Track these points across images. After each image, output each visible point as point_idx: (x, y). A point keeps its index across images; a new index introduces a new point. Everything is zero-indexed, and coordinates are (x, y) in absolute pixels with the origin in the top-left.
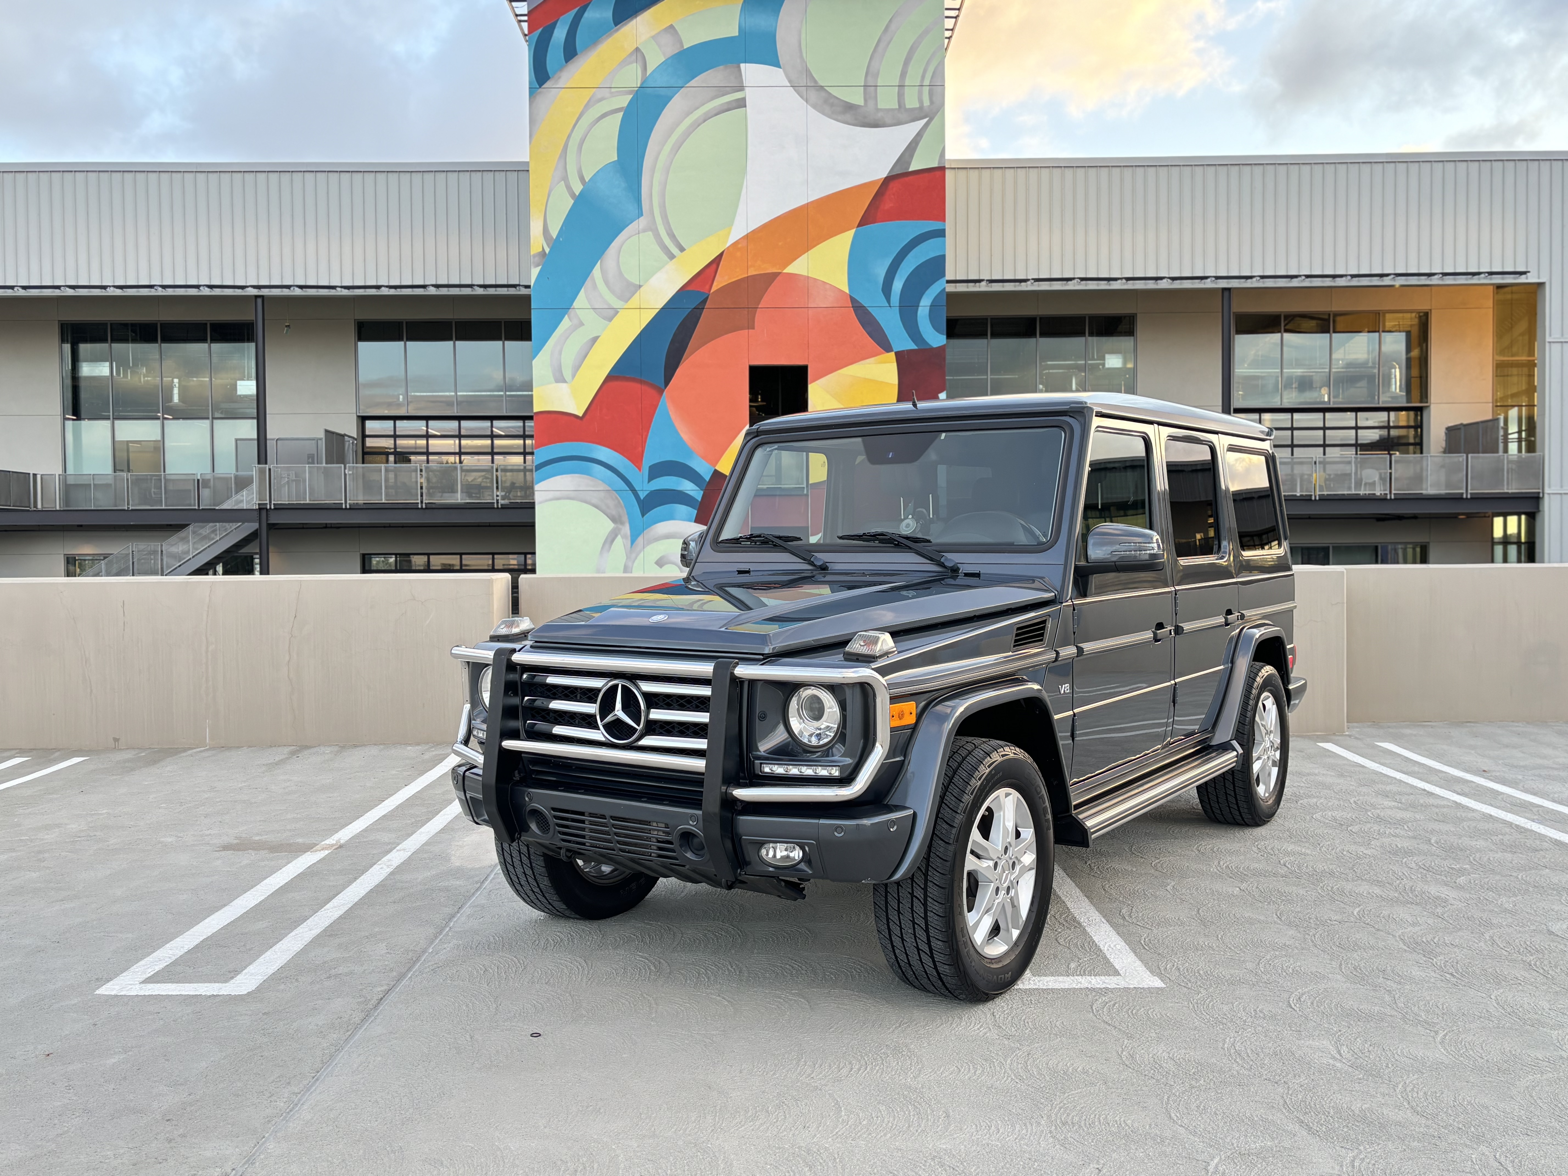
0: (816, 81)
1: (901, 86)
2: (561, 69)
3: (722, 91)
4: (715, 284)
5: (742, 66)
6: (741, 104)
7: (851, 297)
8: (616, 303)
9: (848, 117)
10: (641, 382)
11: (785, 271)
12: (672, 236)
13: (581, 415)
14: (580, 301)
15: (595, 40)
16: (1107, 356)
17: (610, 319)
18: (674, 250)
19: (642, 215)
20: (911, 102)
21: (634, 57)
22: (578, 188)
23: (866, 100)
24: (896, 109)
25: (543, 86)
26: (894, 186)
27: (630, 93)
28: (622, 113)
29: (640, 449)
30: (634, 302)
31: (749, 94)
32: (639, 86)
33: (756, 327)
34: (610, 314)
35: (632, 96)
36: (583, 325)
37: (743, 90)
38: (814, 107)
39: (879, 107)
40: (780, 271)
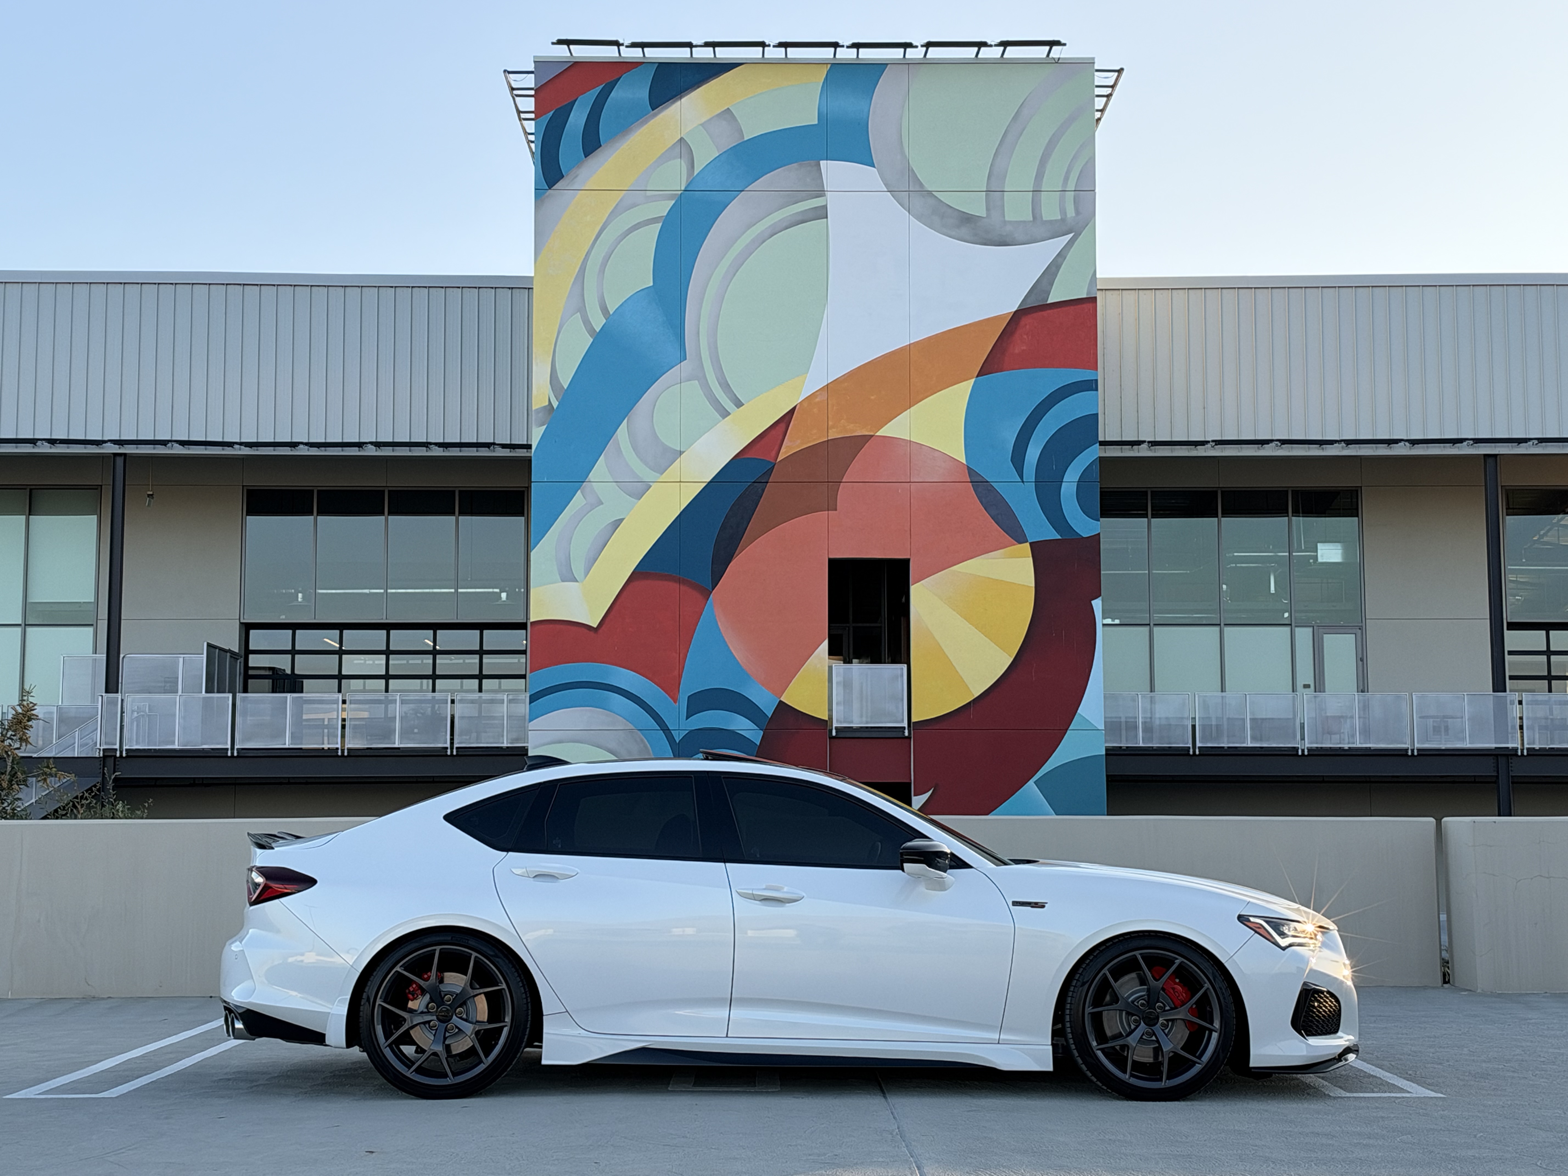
0: (921, 184)
1: (1036, 191)
2: (578, 164)
3: (795, 196)
4: (783, 450)
5: (823, 163)
6: (821, 213)
7: (969, 468)
8: (646, 474)
9: (964, 231)
10: (680, 581)
11: (878, 434)
12: (726, 386)
13: (595, 626)
14: (600, 471)
15: (625, 127)
16: (1320, 546)
17: (639, 497)
18: (728, 405)
19: (686, 359)
20: (1050, 212)
21: (678, 150)
22: (599, 321)
23: (988, 209)
24: (1031, 221)
25: (554, 188)
26: (1027, 321)
27: (670, 197)
28: (660, 225)
29: (676, 673)
30: (673, 472)
31: (831, 201)
32: (683, 188)
33: (838, 508)
34: (639, 490)
35: (673, 202)
36: (602, 504)
37: (824, 195)
38: (919, 218)
39: (1007, 219)
40: (872, 434)
